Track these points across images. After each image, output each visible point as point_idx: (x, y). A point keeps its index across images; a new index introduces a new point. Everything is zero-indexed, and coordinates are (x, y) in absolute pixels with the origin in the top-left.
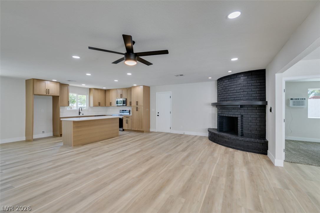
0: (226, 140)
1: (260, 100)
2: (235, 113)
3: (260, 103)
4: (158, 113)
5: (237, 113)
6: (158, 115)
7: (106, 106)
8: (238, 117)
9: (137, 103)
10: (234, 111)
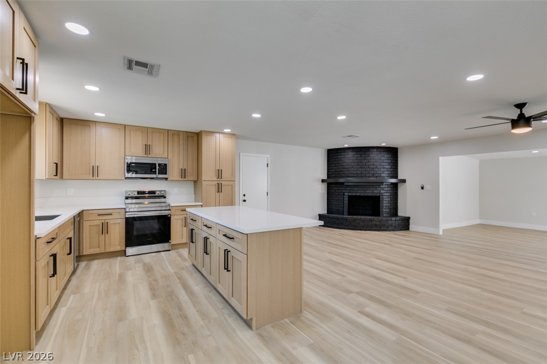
0: (377, 223)
1: (392, 177)
2: (374, 191)
3: (394, 181)
4: (244, 195)
5: (376, 191)
6: (245, 201)
7: (64, 178)
8: (379, 196)
9: (219, 173)
10: (372, 189)
